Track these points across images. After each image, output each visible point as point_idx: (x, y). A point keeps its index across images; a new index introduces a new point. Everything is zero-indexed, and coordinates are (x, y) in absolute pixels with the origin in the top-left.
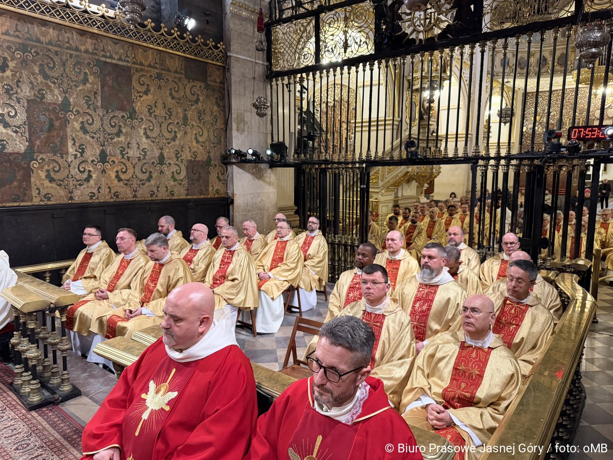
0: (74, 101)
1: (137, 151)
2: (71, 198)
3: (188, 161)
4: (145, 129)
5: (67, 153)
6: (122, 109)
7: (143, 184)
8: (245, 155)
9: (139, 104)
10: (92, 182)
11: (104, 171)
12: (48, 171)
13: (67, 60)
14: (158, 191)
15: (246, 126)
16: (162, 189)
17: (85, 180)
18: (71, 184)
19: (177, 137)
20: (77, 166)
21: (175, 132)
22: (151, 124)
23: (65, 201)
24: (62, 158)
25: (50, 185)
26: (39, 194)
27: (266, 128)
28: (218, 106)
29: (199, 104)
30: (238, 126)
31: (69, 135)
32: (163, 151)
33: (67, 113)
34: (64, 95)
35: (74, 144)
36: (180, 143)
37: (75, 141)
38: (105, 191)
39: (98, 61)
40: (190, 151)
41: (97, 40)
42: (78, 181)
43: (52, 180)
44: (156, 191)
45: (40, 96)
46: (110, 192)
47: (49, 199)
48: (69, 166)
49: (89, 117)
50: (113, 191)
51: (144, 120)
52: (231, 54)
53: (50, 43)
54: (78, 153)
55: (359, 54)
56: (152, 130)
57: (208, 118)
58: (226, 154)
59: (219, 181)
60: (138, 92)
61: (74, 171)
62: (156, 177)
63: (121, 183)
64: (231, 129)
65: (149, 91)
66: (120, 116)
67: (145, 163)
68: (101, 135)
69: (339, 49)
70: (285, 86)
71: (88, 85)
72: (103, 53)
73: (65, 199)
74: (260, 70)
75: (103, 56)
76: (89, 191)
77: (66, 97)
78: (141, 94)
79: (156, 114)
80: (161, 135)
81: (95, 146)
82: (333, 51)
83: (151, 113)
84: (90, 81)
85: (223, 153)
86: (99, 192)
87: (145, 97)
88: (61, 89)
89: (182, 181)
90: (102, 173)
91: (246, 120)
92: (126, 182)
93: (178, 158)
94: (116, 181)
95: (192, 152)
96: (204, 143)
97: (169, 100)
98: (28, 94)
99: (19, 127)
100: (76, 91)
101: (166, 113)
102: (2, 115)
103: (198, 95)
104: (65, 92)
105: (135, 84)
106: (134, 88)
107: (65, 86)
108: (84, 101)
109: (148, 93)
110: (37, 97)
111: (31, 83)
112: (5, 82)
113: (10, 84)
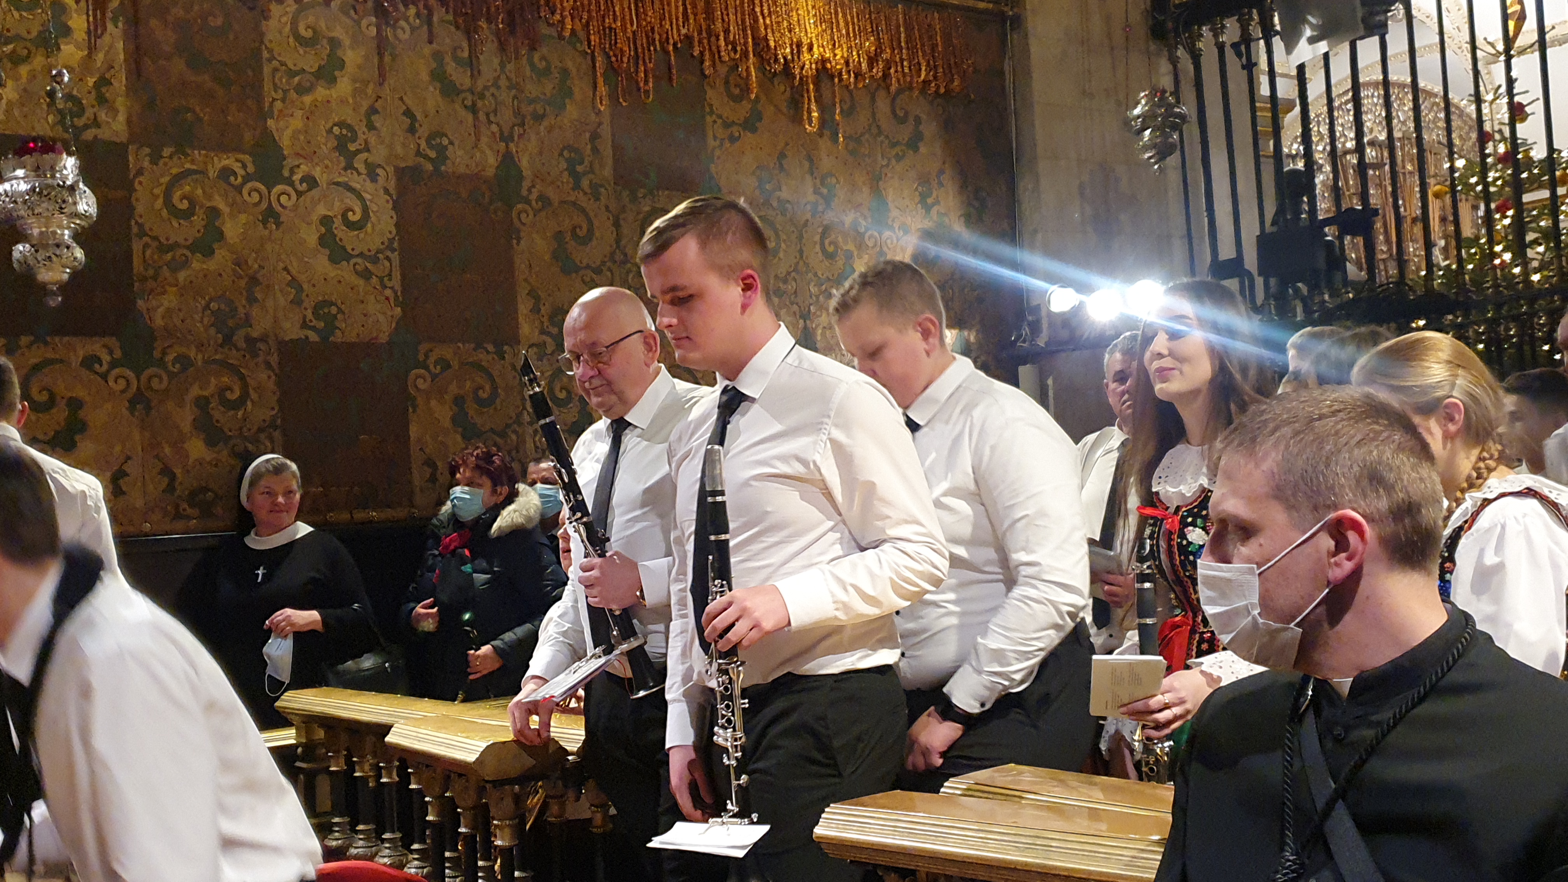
0: (532, 167)
5: (515, 339)
9: (728, 166)
21: (849, 254)
24: (501, 355)
26: (433, 479)
29: (923, 150)
31: (520, 278)
32: (813, 325)
33: (511, 207)
34: (502, 146)
35: (536, 310)
37: (537, 299)
43: (469, 433)
45: (433, 154)
48: (521, 383)
49: (577, 217)
54: (549, 340)
57: (951, 197)
60: (725, 125)
65: (759, 117)
68: (616, 274)
70: (1229, 54)
77: (507, 155)
78: (735, 131)
79: (784, 194)
83: (766, 194)
84: (578, 95)
87: (746, 140)
88: (494, 128)
97: (824, 144)
98: (399, 150)
99: (375, 260)
100: (538, 133)
101: (816, 192)
102: (326, 221)
103: (918, 120)
104: (507, 139)
105: (714, 96)
106: (712, 112)
107: (506, 116)
108: (564, 165)
109: (758, 124)
110: (426, 157)
111: (408, 113)
112: (335, 118)
113: (350, 121)
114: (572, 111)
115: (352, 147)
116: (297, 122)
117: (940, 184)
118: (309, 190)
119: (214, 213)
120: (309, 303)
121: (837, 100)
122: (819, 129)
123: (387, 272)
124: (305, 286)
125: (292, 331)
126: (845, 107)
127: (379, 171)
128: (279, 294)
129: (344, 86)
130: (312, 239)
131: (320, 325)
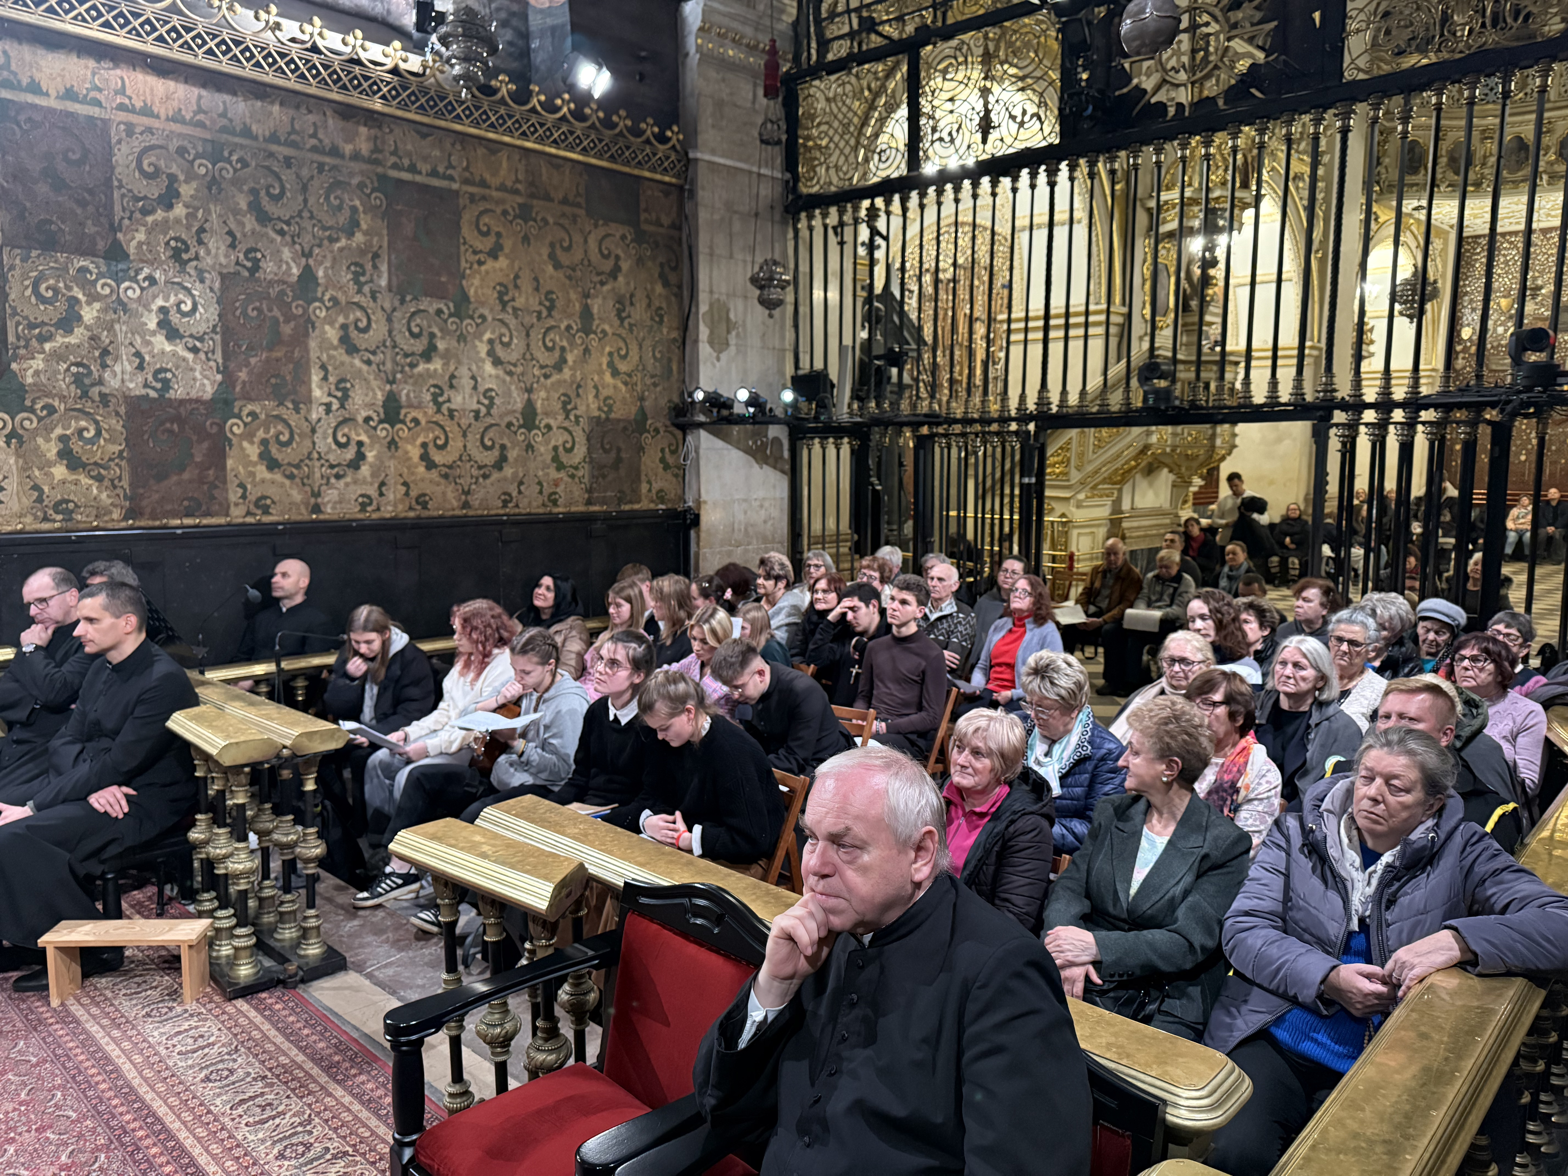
0: (326, 275)
1: (471, 396)
2: (317, 509)
3: (591, 419)
4: (491, 342)
5: (309, 400)
6: (438, 293)
7: (485, 477)
8: (728, 404)
9: (476, 282)
10: (365, 470)
11: (392, 444)
12: (264, 442)
13: (312, 177)
14: (520, 492)
15: (734, 333)
16: (530, 490)
17: (348, 466)
18: (318, 475)
19: (565, 361)
20: (330, 431)
21: (563, 349)
22: (504, 330)
23: (304, 515)
24: (297, 410)
25: (268, 475)
26: (244, 497)
27: (783, 338)
28: (666, 284)
29: (621, 279)
30: (712, 333)
31: (313, 355)
32: (534, 397)
33: (309, 304)
34: (303, 261)
35: (325, 379)
36: (573, 375)
37: (327, 371)
38: (394, 493)
39: (383, 178)
40: (596, 396)
41: (380, 127)
42: (332, 467)
43: (273, 465)
44: (515, 494)
45: (249, 264)
46: (407, 494)
47: (266, 511)
48: (313, 431)
49: (359, 314)
50: (414, 493)
51: (490, 318)
52: (699, 155)
53: (273, 138)
54: (334, 401)
55: (1020, 146)
56: (507, 345)
57: (638, 313)
58: (684, 402)
59: (665, 469)
60: (475, 252)
61: (324, 443)
62: (516, 460)
63: (434, 474)
64: (696, 341)
65: (501, 248)
66: (431, 310)
67: (492, 425)
68: (388, 356)
69: (967, 134)
70: (830, 232)
71: (359, 237)
72: (393, 159)
73: (303, 511)
74: (768, 192)
75: (395, 166)
76: (359, 492)
77: (307, 267)
78: (482, 257)
79: (517, 304)
80: (528, 356)
81: (375, 384)
82: (952, 141)
83: (504, 304)
84: (364, 226)
85: (676, 399)
86: (381, 494)
87: (490, 264)
88: (297, 247)
89: (576, 468)
90: (389, 448)
91: (732, 316)
92: (445, 470)
93: (567, 413)
94: (422, 469)
95: (601, 397)
96: (630, 375)
97: (548, 271)
98: (223, 260)
99: (201, 339)
100: (332, 252)
101: (541, 304)
102: (163, 310)
103: (618, 257)
104: (307, 255)
105: (467, 231)
106: (465, 243)
107: (307, 239)
108: (350, 276)
109: (500, 253)
110: (244, 266)
111: (230, 233)
112: (172, 233)
113: (183, 236)
115: (185, 256)
116: (141, 236)
118: (151, 285)
119: (75, 301)
120: (150, 370)
121: (558, 242)
123: (211, 349)
124: (147, 358)
125: (136, 389)
127: (207, 275)
128: (126, 363)
129: (179, 210)
130: (152, 324)
131: (159, 385)
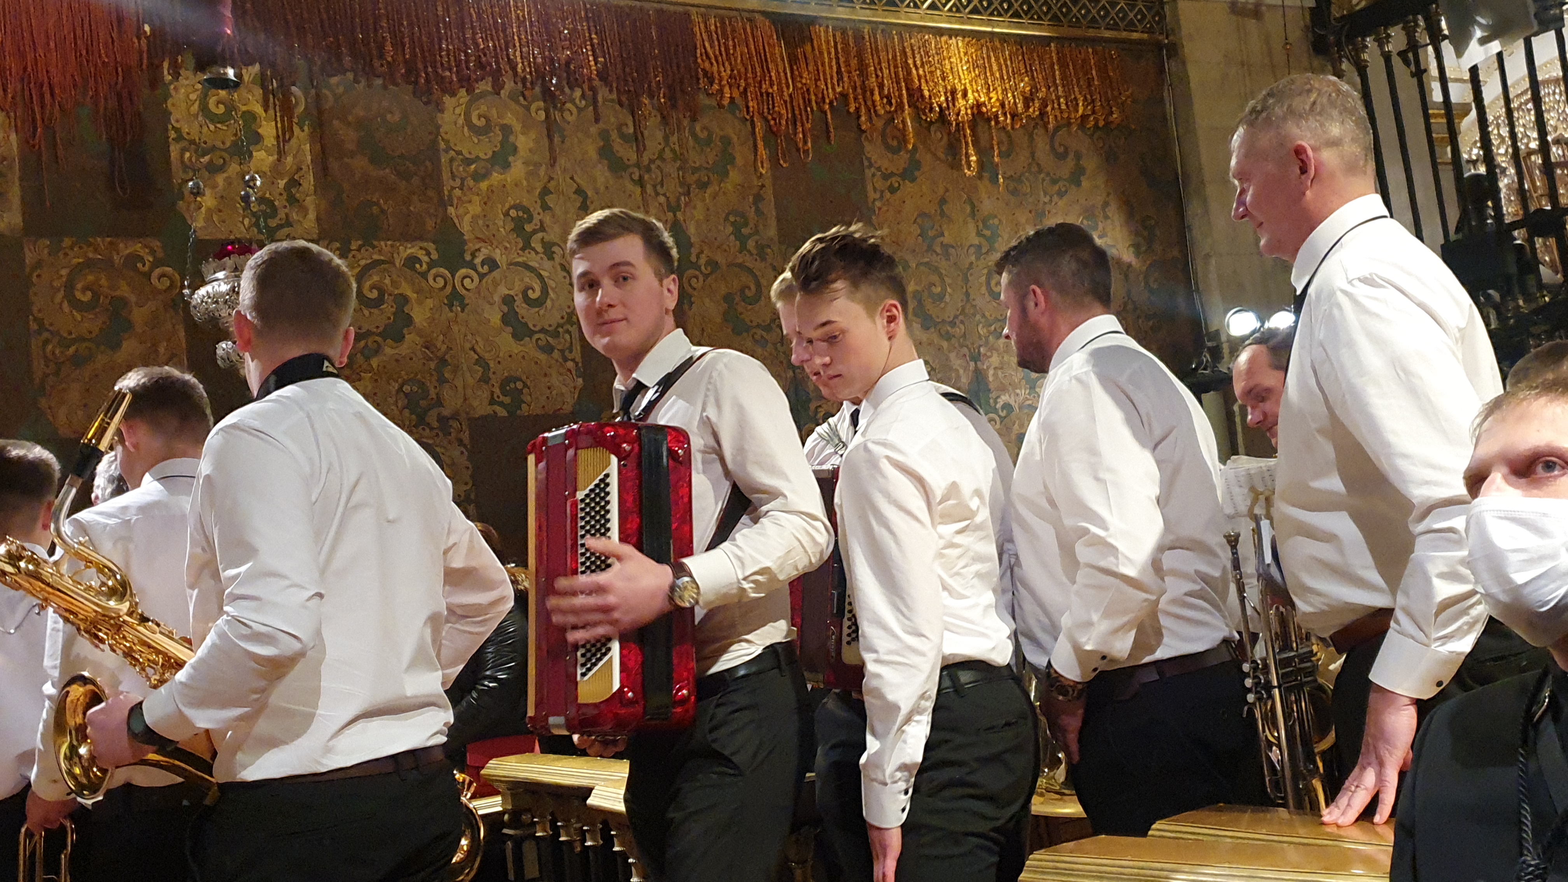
9: (891, 216)
28: (1151, 182)
29: (1086, 184)
49: (745, 278)
57: (1117, 228)
60: (885, 177)
65: (919, 168)
70: (1396, 61)
78: (895, 181)
80: (968, 310)
83: (929, 242)
84: (740, 161)
87: (906, 190)
97: (983, 187)
99: (556, 334)
100: (704, 200)
101: (979, 234)
102: (508, 300)
103: (1078, 156)
105: (873, 151)
106: (871, 165)
107: (672, 187)
109: (917, 173)
112: (511, 201)
113: (525, 203)
114: (734, 176)
115: (528, 228)
116: (475, 208)
117: (1106, 217)
118: (490, 271)
119: (404, 300)
120: (495, 381)
121: (995, 142)
122: (978, 172)
123: (568, 345)
124: (492, 365)
125: (481, 407)
126: (1004, 149)
127: (555, 249)
128: (468, 375)
129: (517, 170)
130: (496, 319)
131: (507, 400)
